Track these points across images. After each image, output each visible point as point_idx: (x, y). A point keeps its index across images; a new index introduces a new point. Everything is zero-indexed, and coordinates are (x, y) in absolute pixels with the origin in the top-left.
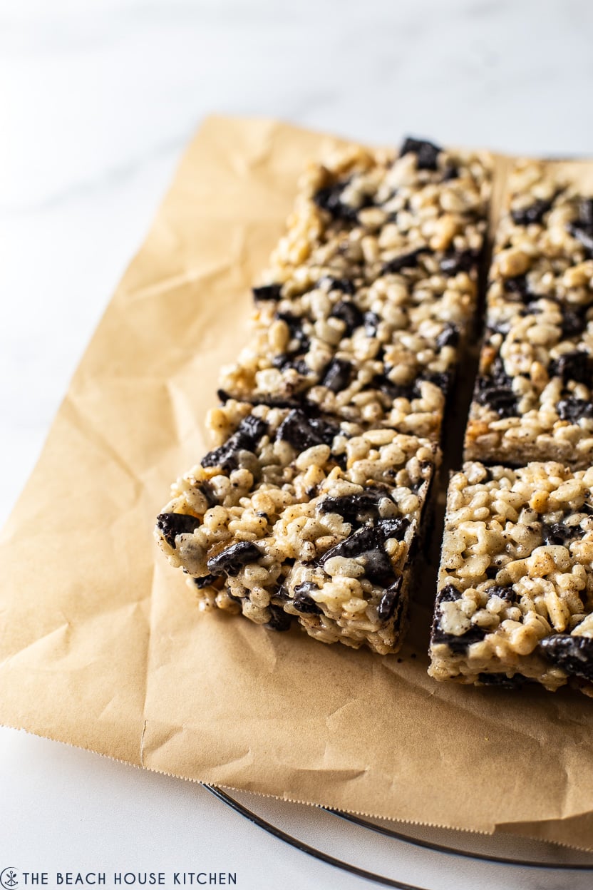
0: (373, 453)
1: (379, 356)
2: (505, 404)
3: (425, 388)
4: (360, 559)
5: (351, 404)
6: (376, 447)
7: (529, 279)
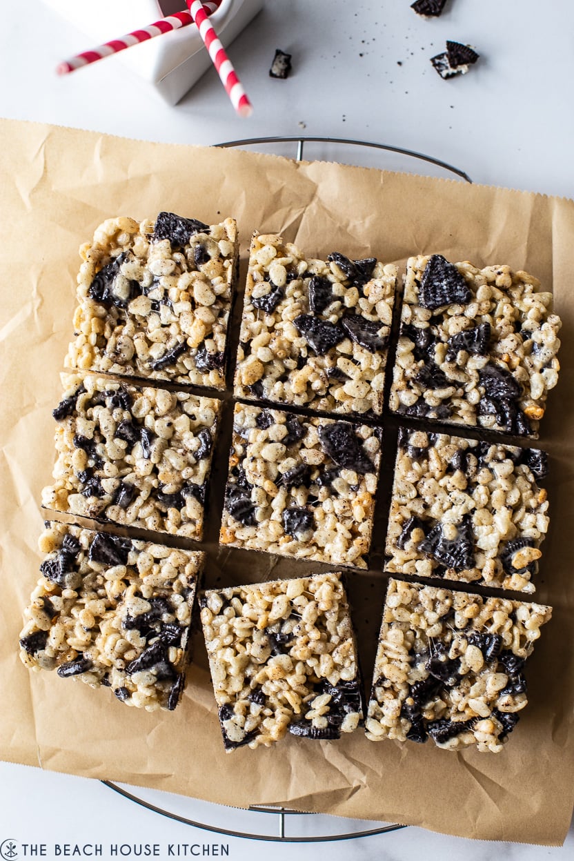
0: (155, 568)
1: (155, 471)
2: (245, 515)
3: (189, 499)
4: (153, 671)
5: (137, 519)
6: (157, 561)
7: (265, 383)
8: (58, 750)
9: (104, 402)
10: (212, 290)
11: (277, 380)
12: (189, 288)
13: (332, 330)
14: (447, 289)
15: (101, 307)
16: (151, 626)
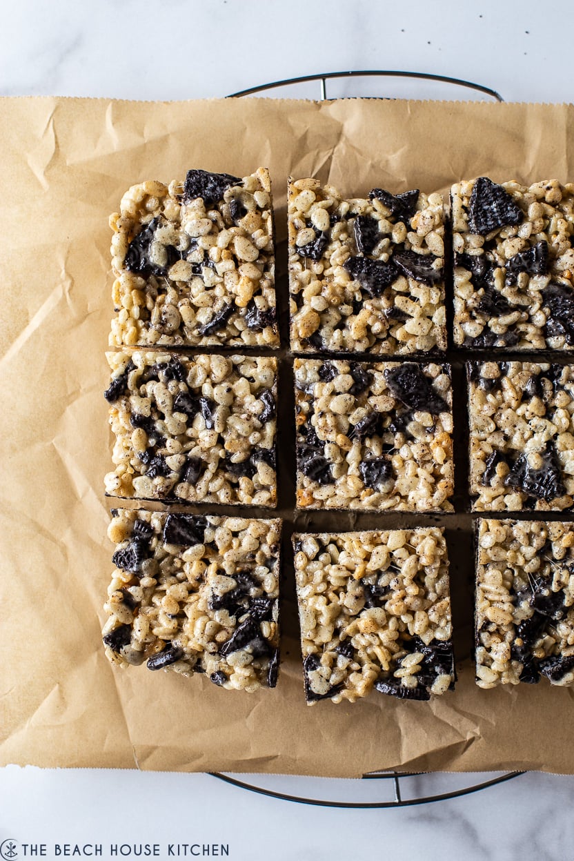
0: (235, 542)
1: (221, 441)
2: (321, 474)
3: (259, 464)
4: (248, 649)
5: (208, 493)
6: (235, 534)
7: (323, 333)
8: (155, 748)
9: (157, 376)
10: (254, 244)
11: (335, 328)
12: (230, 246)
13: (385, 269)
14: (497, 211)
15: (139, 278)
16: (239, 604)
